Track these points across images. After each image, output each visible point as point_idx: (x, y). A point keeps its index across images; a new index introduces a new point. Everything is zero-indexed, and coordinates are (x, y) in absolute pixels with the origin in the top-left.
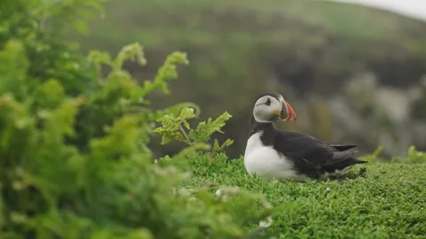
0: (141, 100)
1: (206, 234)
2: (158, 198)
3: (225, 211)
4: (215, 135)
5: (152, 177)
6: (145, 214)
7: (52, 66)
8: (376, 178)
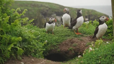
0: (20, 17)
1: (30, 38)
2: (22, 32)
3: (33, 34)
4: (32, 22)
5: (21, 29)
6: (20, 35)
7: (6, 11)
8: (56, 29)
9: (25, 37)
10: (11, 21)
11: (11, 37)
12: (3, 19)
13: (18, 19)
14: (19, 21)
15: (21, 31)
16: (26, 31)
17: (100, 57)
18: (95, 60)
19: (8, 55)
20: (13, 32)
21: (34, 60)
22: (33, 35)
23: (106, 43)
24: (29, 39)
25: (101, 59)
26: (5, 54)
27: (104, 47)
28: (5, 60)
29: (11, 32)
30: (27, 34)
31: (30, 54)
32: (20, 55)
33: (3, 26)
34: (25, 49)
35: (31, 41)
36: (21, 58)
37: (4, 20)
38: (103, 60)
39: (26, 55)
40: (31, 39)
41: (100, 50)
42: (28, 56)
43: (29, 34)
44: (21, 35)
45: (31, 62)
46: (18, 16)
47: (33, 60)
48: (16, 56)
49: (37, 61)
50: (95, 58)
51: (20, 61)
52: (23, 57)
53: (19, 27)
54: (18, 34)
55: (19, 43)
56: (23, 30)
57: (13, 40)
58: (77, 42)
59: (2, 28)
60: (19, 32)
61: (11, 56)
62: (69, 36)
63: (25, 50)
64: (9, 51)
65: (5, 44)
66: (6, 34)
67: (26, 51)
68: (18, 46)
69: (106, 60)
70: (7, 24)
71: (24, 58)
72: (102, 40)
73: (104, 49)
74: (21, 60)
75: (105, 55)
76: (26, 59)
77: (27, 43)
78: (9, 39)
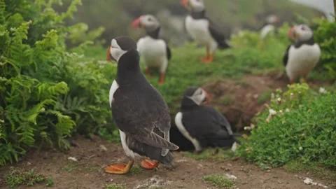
9: (78, 80)
10: (33, 35)
11: (36, 83)
12: (12, 29)
13: (54, 29)
14: (58, 34)
15: (65, 64)
16: (82, 64)
17: (300, 133)
18: (288, 142)
19: (28, 136)
20: (43, 67)
21: (107, 147)
22: (103, 75)
23: (317, 91)
24: (89, 86)
25: (304, 139)
26: (20, 134)
27: (314, 104)
28: (22, 153)
29: (37, 69)
30: (83, 74)
31: (94, 131)
32: (64, 135)
33: (12, 51)
34: (78, 117)
35: (96, 92)
36: (67, 145)
37: (13, 32)
38: (312, 143)
39: (84, 135)
40: (96, 87)
41: (299, 114)
42: (88, 137)
43: (88, 73)
44: (67, 76)
45: (98, 156)
46: (56, 19)
47: (105, 149)
48: (52, 140)
49: (115, 151)
50: (287, 136)
51: (67, 152)
52: (74, 142)
53: (58, 52)
54: (58, 74)
55: (61, 100)
56: (71, 62)
57: (42, 93)
58: (232, 92)
59: (10, 57)
60: (58, 68)
61: (38, 138)
62: (208, 74)
63: (80, 119)
64: (31, 124)
65: (19, 105)
66: (22, 73)
67: (81, 122)
68: (57, 110)
69: (320, 141)
70: (24, 46)
71: (78, 144)
72: (305, 84)
73: (314, 109)
74: (69, 149)
75: (316, 126)
76: (84, 146)
77: (85, 98)
78: (31, 88)
